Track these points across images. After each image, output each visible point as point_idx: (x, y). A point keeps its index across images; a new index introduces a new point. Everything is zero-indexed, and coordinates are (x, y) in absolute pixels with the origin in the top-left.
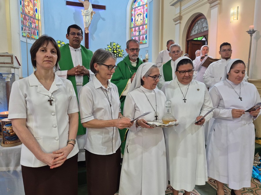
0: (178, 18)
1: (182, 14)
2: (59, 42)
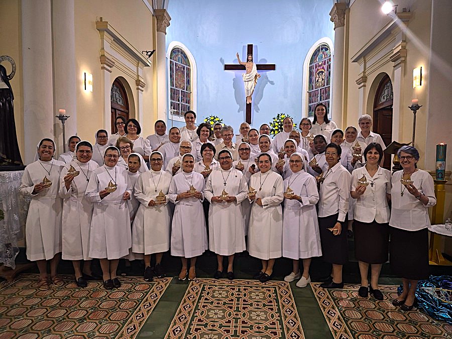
0: (361, 79)
1: (367, 73)
2: (212, 118)
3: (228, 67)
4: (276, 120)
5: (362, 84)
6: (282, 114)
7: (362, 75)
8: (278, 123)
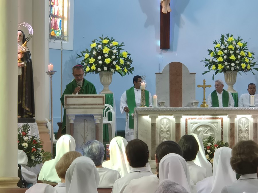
2: (105, 41)
4: (219, 45)
6: (228, 35)
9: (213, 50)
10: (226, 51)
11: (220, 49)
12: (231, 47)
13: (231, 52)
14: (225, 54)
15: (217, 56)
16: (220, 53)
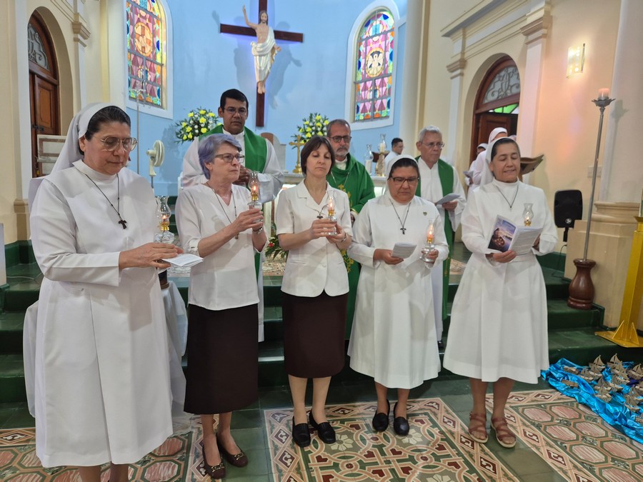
0: (458, 63)
1: (466, 55)
2: (202, 112)
3: (225, 29)
4: (307, 122)
5: (459, 72)
6: (316, 115)
7: (459, 57)
8: (311, 127)
9: (303, 127)
10: (314, 128)
11: (308, 125)
12: (319, 124)
13: (319, 129)
14: (313, 131)
15: (305, 132)
16: (309, 129)
